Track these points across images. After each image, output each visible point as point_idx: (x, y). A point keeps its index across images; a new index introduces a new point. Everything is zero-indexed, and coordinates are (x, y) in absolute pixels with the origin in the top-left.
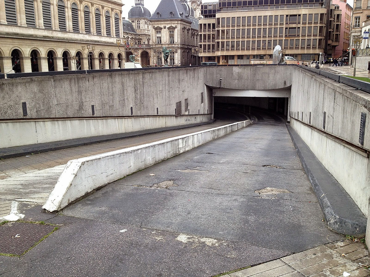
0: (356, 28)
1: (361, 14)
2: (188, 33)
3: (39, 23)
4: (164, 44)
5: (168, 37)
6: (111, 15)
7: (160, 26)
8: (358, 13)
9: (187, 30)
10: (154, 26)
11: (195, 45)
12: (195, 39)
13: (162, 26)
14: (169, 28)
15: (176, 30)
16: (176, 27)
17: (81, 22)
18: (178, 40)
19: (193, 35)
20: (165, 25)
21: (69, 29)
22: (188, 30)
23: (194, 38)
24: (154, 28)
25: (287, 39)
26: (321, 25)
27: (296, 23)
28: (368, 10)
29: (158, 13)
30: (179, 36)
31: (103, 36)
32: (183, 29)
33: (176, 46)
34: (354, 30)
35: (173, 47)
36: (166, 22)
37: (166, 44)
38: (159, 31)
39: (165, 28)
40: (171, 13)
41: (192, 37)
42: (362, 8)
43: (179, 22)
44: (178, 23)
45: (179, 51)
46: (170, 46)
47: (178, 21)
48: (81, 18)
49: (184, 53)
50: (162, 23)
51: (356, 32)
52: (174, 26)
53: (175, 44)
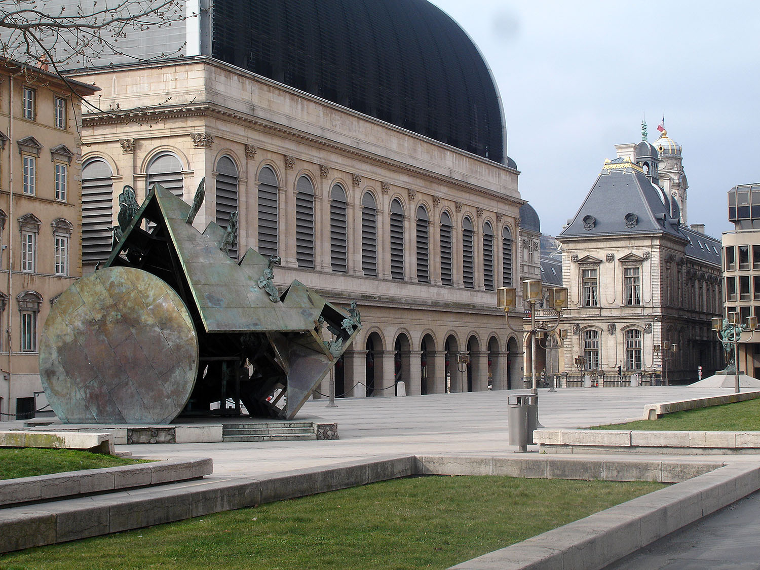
2: (679, 272)
3: (354, 261)
4: (607, 306)
5: (620, 287)
6: (495, 234)
7: (593, 254)
9: (678, 265)
10: (577, 257)
11: (697, 310)
12: (697, 290)
13: (601, 255)
14: (624, 260)
15: (646, 265)
16: (647, 257)
17: (434, 255)
18: (652, 296)
19: (691, 279)
20: (610, 252)
21: (410, 274)
22: (681, 263)
23: (693, 286)
24: (575, 260)
29: (586, 219)
30: (657, 283)
31: (478, 291)
32: (666, 262)
33: (647, 312)
35: (638, 317)
36: (614, 244)
37: (613, 306)
38: (592, 270)
39: (610, 259)
40: (629, 217)
41: (690, 285)
43: (657, 242)
44: (652, 246)
45: (657, 327)
46: (628, 312)
47: (652, 238)
48: (434, 244)
49: (669, 333)
50: (601, 245)
52: (639, 253)
53: (644, 307)
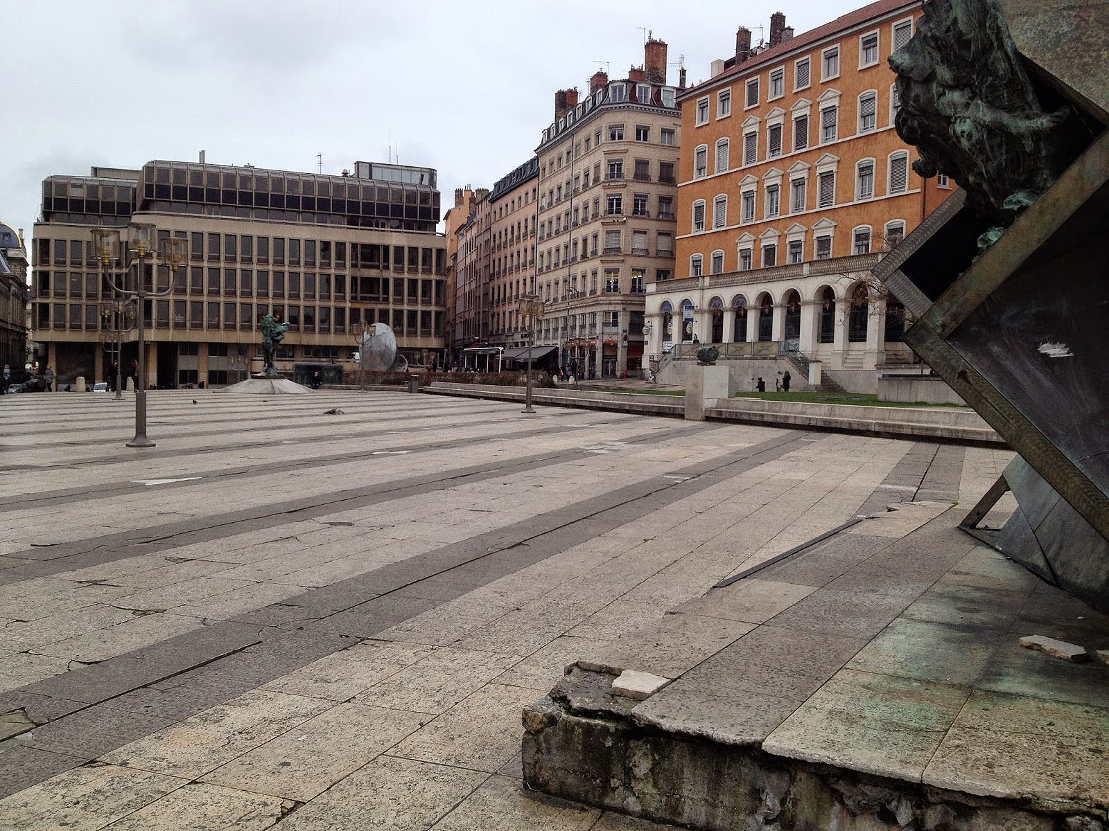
0: (609, 293)
1: (621, 264)
8: (613, 261)
25: (356, 306)
26: (438, 278)
27: (377, 267)
28: (635, 256)
34: (605, 298)
42: (622, 250)
51: (610, 304)
